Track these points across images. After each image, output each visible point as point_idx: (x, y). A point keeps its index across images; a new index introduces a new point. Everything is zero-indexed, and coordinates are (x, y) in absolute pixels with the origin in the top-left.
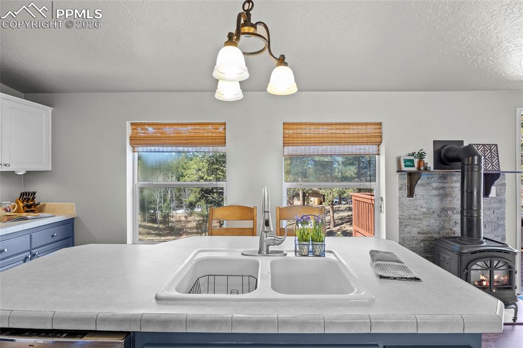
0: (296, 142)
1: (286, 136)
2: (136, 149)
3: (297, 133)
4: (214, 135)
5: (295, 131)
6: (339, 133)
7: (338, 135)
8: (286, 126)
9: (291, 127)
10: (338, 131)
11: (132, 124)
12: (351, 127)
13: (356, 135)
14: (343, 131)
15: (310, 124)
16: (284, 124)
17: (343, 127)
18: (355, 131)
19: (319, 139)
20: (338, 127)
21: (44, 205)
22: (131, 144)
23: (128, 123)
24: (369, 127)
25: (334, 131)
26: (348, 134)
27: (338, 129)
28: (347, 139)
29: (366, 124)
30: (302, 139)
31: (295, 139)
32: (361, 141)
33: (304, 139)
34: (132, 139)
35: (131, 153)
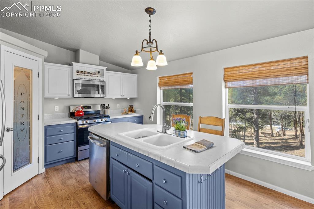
0: (232, 79)
1: (226, 75)
2: (161, 88)
3: (234, 73)
4: (189, 79)
5: (232, 72)
6: (265, 70)
7: (265, 71)
8: (226, 70)
9: (229, 70)
10: (264, 69)
11: (159, 78)
12: (276, 64)
13: (281, 69)
14: (268, 68)
15: (242, 66)
16: (224, 69)
17: (268, 65)
18: (280, 67)
19: (248, 76)
20: (264, 65)
21: (136, 110)
22: (159, 86)
23: (158, 78)
24: (294, 62)
25: (261, 69)
26: (274, 69)
27: (264, 67)
28: (271, 74)
29: (292, 59)
30: (236, 77)
31: (231, 77)
32: (285, 74)
33: (237, 77)
34: (159, 84)
35: (159, 90)
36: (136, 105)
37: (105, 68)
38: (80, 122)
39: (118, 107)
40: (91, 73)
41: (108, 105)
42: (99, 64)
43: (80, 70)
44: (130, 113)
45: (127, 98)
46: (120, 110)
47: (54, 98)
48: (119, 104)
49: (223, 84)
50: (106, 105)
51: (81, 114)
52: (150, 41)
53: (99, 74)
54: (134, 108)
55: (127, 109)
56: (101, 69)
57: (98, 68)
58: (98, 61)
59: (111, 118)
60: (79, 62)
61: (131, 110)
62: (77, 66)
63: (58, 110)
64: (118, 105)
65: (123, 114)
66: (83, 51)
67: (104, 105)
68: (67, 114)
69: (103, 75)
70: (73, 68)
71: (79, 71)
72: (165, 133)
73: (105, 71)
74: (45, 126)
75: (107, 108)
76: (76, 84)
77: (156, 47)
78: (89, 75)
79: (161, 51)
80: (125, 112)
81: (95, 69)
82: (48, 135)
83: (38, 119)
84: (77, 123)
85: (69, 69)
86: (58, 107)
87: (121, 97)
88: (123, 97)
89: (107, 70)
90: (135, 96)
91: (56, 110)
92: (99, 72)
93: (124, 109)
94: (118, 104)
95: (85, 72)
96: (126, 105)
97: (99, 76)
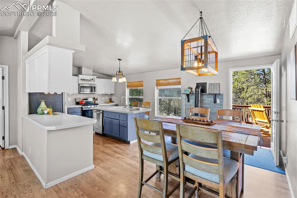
1: (157, 83)
2: (128, 88)
4: (141, 84)
7: (170, 83)
11: (127, 82)
12: (173, 80)
19: (165, 84)
20: (170, 80)
24: (177, 79)
28: (172, 84)
32: (176, 84)
33: (161, 84)
34: (127, 86)
35: (127, 90)
36: (113, 98)
37: (96, 77)
38: (83, 107)
40: (88, 80)
41: (97, 98)
42: (92, 75)
43: (83, 79)
45: (108, 94)
46: (104, 101)
48: (103, 98)
49: (156, 87)
50: (96, 98)
51: (83, 102)
52: (120, 72)
54: (113, 100)
55: (108, 101)
56: (94, 78)
57: (92, 77)
58: (92, 73)
59: (100, 105)
60: (82, 74)
61: (111, 101)
62: (81, 77)
65: (106, 103)
66: (84, 68)
67: (95, 98)
68: (75, 103)
70: (79, 78)
72: (126, 108)
73: (96, 79)
74: (67, 108)
75: (96, 100)
76: (80, 86)
77: (122, 74)
79: (124, 76)
81: (90, 78)
82: (69, 112)
84: (82, 107)
85: (77, 78)
87: (105, 93)
89: (97, 78)
90: (113, 93)
92: (92, 79)
93: (106, 100)
95: (85, 80)
96: (107, 98)
97: (92, 81)
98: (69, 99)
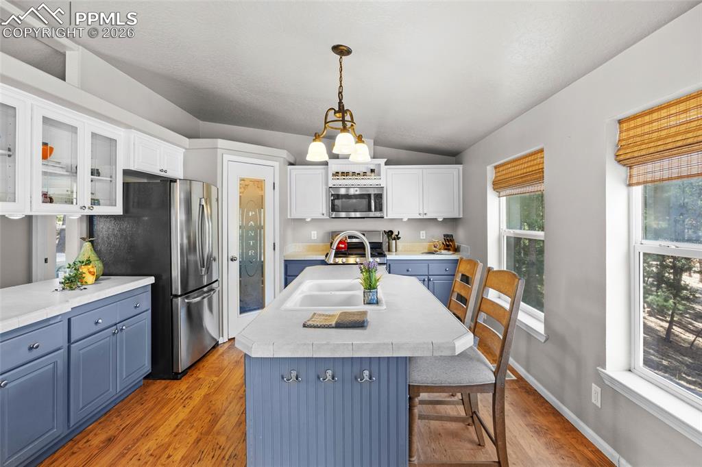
2: (501, 194)
8: (625, 126)
16: (619, 122)
21: (460, 247)
22: (494, 189)
34: (494, 184)
36: (459, 236)
37: (383, 161)
39: (422, 238)
40: (359, 174)
43: (340, 170)
44: (443, 252)
45: (436, 219)
46: (426, 244)
47: (305, 219)
48: (424, 232)
50: (395, 233)
52: (341, 109)
53: (373, 174)
54: (456, 241)
55: (440, 243)
56: (376, 165)
57: (371, 164)
60: (336, 158)
61: (448, 245)
62: (334, 165)
63: (316, 238)
64: (423, 234)
67: (391, 232)
69: (380, 176)
71: (338, 173)
73: (383, 166)
74: (285, 261)
78: (354, 177)
80: (435, 249)
81: (366, 166)
82: (288, 274)
83: (274, 249)
85: (323, 171)
86: (316, 232)
88: (425, 217)
89: (386, 164)
90: (457, 214)
91: (313, 238)
92: (372, 171)
93: (433, 242)
94: (421, 232)
95: (347, 174)
96: (438, 234)
97: (373, 177)
98: (313, 232)
